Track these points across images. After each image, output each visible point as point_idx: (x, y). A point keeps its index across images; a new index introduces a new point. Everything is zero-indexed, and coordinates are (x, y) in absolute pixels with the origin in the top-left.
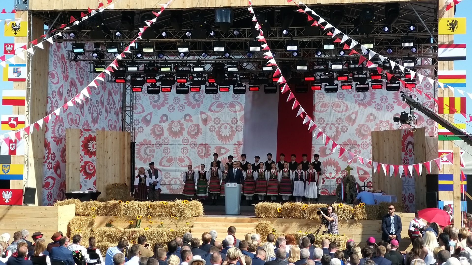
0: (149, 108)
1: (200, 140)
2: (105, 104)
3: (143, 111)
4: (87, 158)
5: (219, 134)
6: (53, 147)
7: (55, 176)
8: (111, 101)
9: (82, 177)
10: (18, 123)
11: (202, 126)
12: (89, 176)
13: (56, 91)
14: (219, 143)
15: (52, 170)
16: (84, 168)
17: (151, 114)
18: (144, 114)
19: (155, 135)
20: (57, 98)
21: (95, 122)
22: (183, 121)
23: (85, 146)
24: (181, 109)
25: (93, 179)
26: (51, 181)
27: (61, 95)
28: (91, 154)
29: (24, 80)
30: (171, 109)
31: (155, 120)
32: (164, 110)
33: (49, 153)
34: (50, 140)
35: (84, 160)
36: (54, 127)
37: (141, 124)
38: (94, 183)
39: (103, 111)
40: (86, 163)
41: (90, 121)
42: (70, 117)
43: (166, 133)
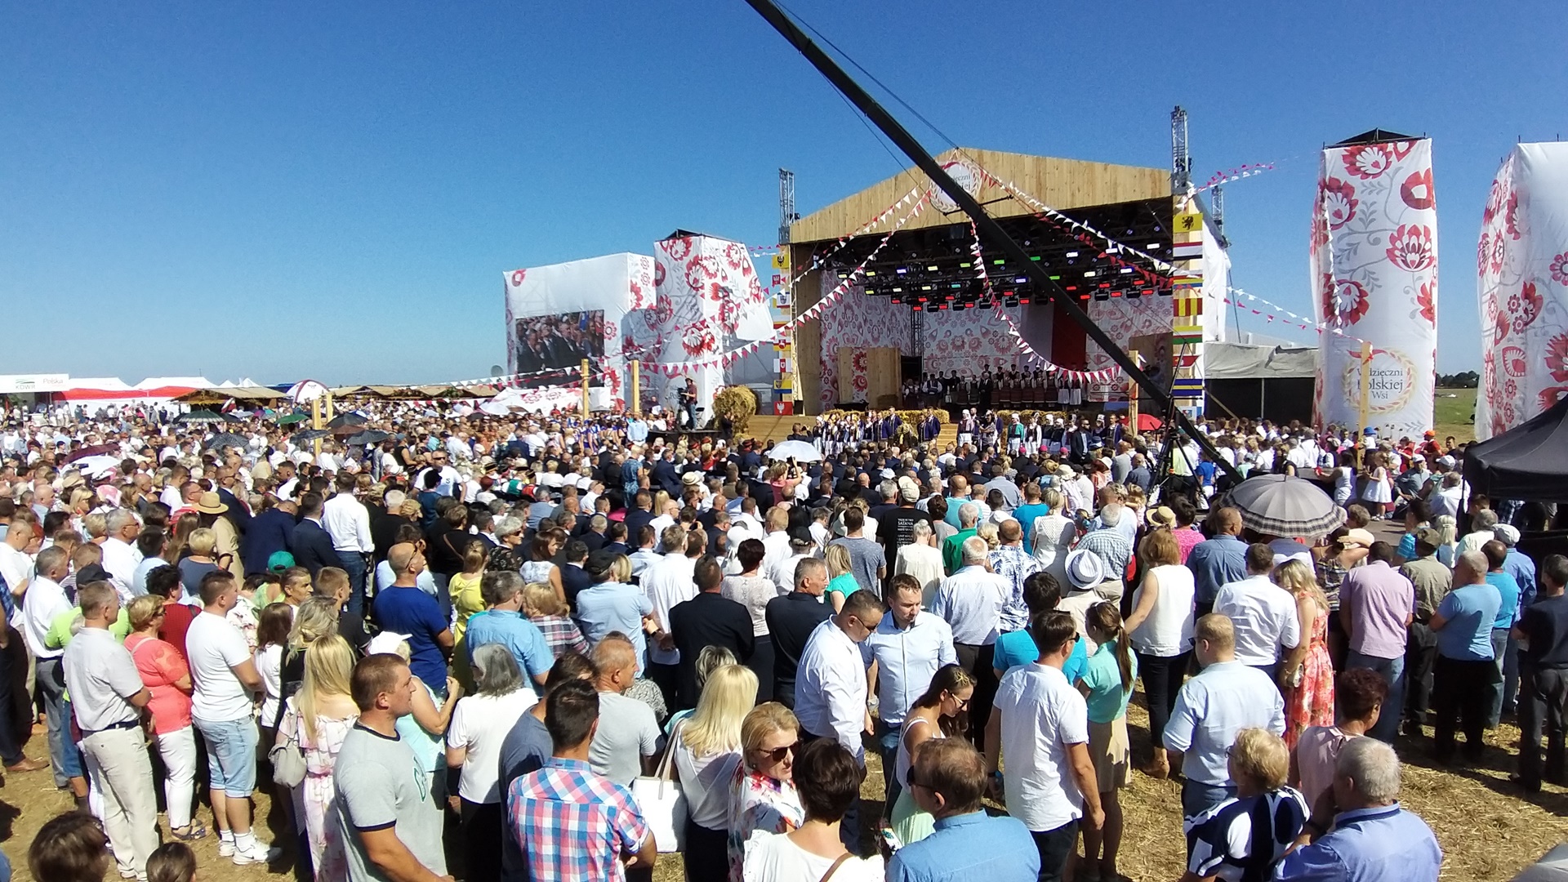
0: (935, 326)
1: (979, 353)
2: (887, 323)
3: (930, 328)
4: (858, 373)
5: (996, 346)
6: (829, 365)
7: (832, 389)
8: (894, 321)
9: (855, 390)
10: (786, 344)
11: (982, 339)
12: (861, 388)
13: (829, 314)
14: (999, 355)
15: (830, 384)
16: (856, 381)
17: (936, 330)
18: (930, 331)
19: (941, 349)
20: (830, 320)
21: (876, 340)
22: (964, 335)
23: (857, 362)
24: (963, 324)
25: (865, 391)
26: (828, 394)
27: (834, 318)
28: (863, 369)
29: (789, 306)
30: (954, 325)
31: (940, 336)
32: (947, 326)
33: (825, 369)
34: (825, 358)
35: (856, 374)
36: (828, 346)
37: (928, 340)
38: (867, 395)
39: (885, 330)
40: (858, 377)
41: (870, 340)
42: (846, 337)
43: (950, 347)
